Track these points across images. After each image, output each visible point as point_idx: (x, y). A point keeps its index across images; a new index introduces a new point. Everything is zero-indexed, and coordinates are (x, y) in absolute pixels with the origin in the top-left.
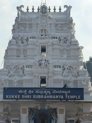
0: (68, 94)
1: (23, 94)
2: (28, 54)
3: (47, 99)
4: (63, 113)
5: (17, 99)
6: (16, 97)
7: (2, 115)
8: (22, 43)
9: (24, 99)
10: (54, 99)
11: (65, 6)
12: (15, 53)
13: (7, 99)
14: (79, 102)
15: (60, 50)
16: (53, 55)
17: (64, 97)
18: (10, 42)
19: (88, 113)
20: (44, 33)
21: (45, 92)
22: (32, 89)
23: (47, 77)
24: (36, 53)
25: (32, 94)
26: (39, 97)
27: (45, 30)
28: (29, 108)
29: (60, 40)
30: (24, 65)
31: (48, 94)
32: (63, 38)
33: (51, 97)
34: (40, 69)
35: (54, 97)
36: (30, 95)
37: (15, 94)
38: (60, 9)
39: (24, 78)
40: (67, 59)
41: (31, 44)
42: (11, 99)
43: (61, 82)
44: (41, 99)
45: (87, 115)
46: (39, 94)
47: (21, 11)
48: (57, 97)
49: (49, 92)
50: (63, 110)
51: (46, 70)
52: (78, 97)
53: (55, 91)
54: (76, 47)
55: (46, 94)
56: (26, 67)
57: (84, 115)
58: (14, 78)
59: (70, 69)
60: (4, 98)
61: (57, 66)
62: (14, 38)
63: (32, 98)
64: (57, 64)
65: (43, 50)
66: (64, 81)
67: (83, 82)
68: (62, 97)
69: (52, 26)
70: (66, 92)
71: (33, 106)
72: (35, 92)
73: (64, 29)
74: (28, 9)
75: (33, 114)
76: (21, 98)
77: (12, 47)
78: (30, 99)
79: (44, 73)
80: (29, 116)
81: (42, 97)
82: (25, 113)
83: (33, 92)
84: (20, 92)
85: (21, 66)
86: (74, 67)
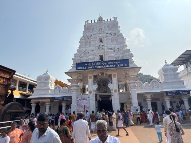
0: (118, 64)
1: (88, 66)
2: (92, 43)
3: (104, 68)
4: (116, 77)
5: (85, 69)
6: (84, 68)
7: (76, 80)
8: (89, 38)
9: (89, 69)
10: (109, 68)
11: (113, 17)
12: (84, 44)
13: (78, 70)
14: (126, 68)
15: (112, 40)
16: (107, 43)
17: (116, 66)
18: (81, 38)
19: (133, 75)
20: (101, 31)
21: (102, 64)
22: (94, 62)
23: (104, 55)
24: (96, 42)
25: (94, 66)
26: (99, 67)
27: (101, 29)
28: (93, 76)
29: (111, 35)
30: (89, 50)
31: (105, 65)
32: (113, 33)
33: (107, 66)
34: (99, 51)
35: (109, 66)
36: (93, 66)
37: (83, 67)
38: (110, 19)
39: (89, 57)
40: (116, 44)
41: (93, 38)
42: (81, 69)
43: (113, 58)
44: (100, 68)
45: (133, 77)
46: (99, 65)
47: (88, 23)
48: (111, 66)
49: (105, 63)
50: (116, 75)
51: (103, 51)
52: (125, 65)
53: (109, 62)
54: (122, 37)
55: (104, 65)
56: (91, 51)
57: (130, 77)
58: (83, 58)
59: (118, 50)
60: (77, 69)
61: (110, 49)
62: (83, 36)
63: (94, 68)
64: (110, 48)
65: (101, 41)
66: (115, 57)
67: (128, 56)
68: (114, 66)
69: (106, 27)
70: (117, 63)
71: (95, 74)
72: (96, 64)
73: (113, 28)
74: (91, 22)
75: (96, 79)
76: (87, 69)
77: (82, 41)
78: (93, 69)
79: (101, 53)
80: (94, 81)
81: (101, 67)
82: (91, 78)
83: (94, 64)
84: (86, 65)
85: (88, 51)
86: (121, 48)
